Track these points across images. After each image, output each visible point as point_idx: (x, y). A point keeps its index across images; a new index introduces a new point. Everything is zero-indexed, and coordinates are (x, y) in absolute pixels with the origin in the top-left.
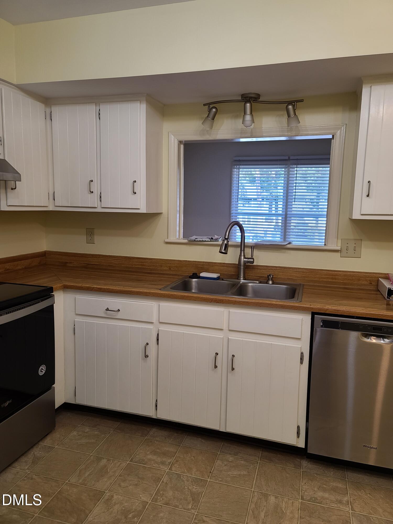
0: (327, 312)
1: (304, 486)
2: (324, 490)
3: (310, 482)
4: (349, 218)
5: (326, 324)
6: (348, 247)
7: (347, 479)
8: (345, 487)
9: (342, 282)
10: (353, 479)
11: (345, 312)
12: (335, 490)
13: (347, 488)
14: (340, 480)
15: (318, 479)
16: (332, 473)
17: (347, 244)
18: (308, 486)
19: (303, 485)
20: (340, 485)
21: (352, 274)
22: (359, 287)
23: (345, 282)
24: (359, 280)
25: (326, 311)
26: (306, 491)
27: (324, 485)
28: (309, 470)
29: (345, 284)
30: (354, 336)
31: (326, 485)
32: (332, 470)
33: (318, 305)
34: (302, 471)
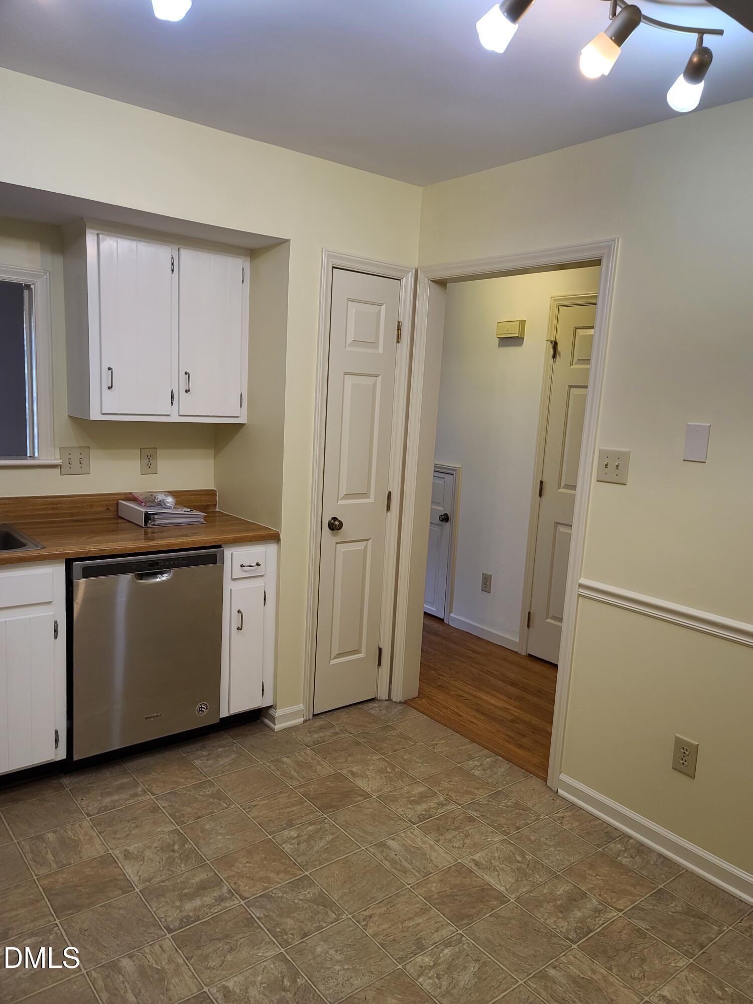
0: (89, 555)
1: (83, 803)
2: (110, 794)
3: (87, 795)
4: (69, 416)
5: (88, 573)
6: (70, 459)
7: (129, 771)
8: (132, 779)
9: (67, 512)
10: (136, 767)
11: (113, 551)
12: (122, 788)
13: (134, 779)
14: (122, 776)
15: (95, 788)
16: (108, 773)
17: (70, 454)
18: (86, 800)
19: (81, 802)
20: (125, 780)
21: (82, 499)
22: (92, 517)
23: (72, 511)
24: (92, 506)
25: (87, 554)
26: (87, 806)
27: (106, 789)
28: (77, 785)
29: (72, 515)
30: (125, 580)
31: (109, 789)
32: (106, 770)
33: (74, 548)
34: (70, 790)
